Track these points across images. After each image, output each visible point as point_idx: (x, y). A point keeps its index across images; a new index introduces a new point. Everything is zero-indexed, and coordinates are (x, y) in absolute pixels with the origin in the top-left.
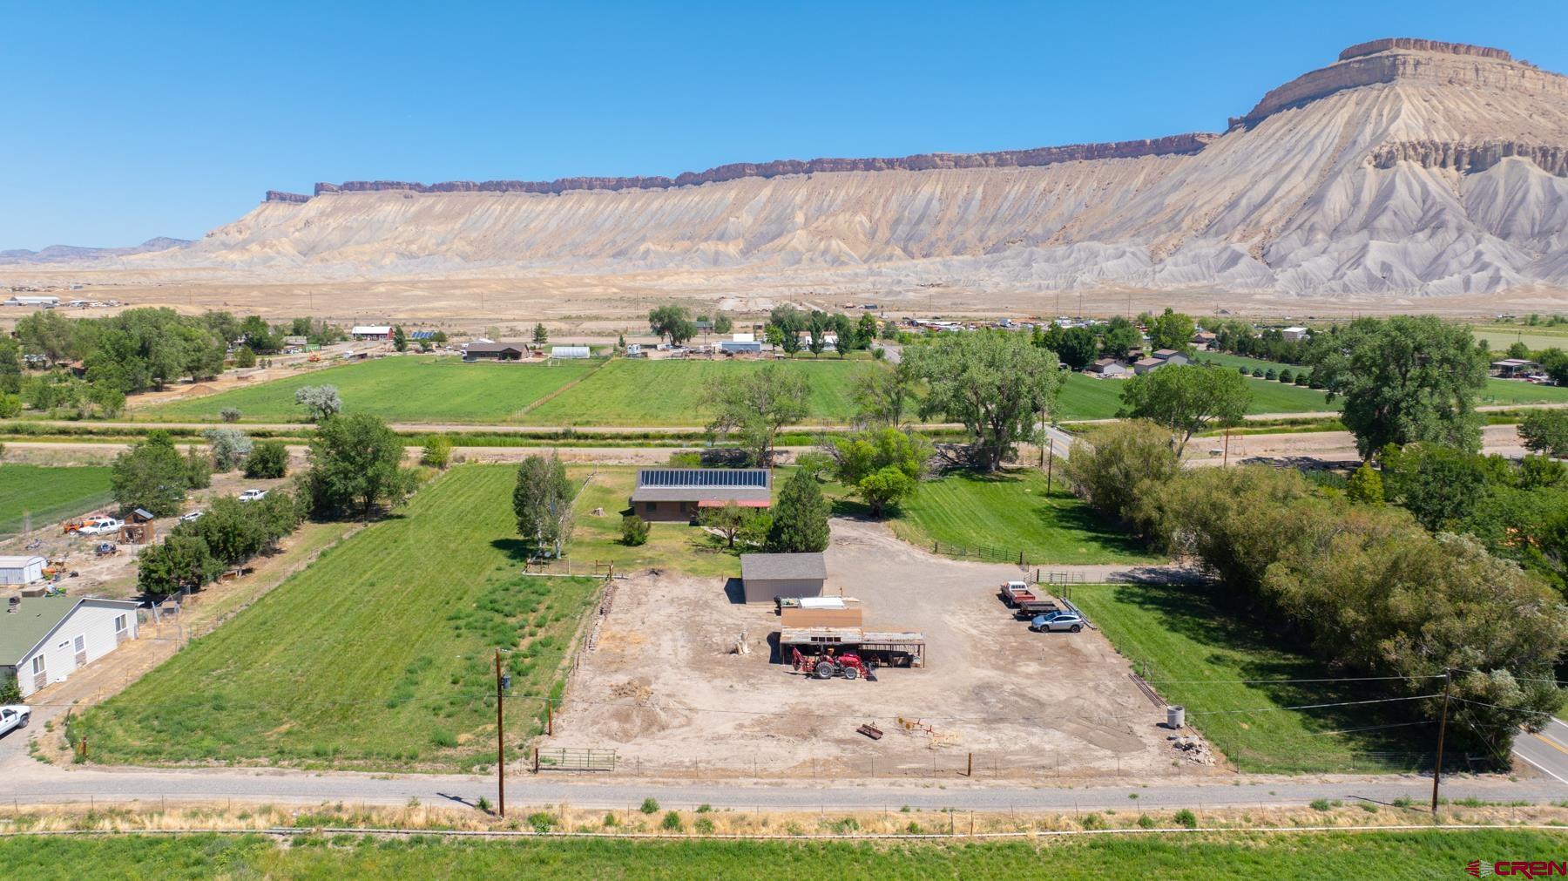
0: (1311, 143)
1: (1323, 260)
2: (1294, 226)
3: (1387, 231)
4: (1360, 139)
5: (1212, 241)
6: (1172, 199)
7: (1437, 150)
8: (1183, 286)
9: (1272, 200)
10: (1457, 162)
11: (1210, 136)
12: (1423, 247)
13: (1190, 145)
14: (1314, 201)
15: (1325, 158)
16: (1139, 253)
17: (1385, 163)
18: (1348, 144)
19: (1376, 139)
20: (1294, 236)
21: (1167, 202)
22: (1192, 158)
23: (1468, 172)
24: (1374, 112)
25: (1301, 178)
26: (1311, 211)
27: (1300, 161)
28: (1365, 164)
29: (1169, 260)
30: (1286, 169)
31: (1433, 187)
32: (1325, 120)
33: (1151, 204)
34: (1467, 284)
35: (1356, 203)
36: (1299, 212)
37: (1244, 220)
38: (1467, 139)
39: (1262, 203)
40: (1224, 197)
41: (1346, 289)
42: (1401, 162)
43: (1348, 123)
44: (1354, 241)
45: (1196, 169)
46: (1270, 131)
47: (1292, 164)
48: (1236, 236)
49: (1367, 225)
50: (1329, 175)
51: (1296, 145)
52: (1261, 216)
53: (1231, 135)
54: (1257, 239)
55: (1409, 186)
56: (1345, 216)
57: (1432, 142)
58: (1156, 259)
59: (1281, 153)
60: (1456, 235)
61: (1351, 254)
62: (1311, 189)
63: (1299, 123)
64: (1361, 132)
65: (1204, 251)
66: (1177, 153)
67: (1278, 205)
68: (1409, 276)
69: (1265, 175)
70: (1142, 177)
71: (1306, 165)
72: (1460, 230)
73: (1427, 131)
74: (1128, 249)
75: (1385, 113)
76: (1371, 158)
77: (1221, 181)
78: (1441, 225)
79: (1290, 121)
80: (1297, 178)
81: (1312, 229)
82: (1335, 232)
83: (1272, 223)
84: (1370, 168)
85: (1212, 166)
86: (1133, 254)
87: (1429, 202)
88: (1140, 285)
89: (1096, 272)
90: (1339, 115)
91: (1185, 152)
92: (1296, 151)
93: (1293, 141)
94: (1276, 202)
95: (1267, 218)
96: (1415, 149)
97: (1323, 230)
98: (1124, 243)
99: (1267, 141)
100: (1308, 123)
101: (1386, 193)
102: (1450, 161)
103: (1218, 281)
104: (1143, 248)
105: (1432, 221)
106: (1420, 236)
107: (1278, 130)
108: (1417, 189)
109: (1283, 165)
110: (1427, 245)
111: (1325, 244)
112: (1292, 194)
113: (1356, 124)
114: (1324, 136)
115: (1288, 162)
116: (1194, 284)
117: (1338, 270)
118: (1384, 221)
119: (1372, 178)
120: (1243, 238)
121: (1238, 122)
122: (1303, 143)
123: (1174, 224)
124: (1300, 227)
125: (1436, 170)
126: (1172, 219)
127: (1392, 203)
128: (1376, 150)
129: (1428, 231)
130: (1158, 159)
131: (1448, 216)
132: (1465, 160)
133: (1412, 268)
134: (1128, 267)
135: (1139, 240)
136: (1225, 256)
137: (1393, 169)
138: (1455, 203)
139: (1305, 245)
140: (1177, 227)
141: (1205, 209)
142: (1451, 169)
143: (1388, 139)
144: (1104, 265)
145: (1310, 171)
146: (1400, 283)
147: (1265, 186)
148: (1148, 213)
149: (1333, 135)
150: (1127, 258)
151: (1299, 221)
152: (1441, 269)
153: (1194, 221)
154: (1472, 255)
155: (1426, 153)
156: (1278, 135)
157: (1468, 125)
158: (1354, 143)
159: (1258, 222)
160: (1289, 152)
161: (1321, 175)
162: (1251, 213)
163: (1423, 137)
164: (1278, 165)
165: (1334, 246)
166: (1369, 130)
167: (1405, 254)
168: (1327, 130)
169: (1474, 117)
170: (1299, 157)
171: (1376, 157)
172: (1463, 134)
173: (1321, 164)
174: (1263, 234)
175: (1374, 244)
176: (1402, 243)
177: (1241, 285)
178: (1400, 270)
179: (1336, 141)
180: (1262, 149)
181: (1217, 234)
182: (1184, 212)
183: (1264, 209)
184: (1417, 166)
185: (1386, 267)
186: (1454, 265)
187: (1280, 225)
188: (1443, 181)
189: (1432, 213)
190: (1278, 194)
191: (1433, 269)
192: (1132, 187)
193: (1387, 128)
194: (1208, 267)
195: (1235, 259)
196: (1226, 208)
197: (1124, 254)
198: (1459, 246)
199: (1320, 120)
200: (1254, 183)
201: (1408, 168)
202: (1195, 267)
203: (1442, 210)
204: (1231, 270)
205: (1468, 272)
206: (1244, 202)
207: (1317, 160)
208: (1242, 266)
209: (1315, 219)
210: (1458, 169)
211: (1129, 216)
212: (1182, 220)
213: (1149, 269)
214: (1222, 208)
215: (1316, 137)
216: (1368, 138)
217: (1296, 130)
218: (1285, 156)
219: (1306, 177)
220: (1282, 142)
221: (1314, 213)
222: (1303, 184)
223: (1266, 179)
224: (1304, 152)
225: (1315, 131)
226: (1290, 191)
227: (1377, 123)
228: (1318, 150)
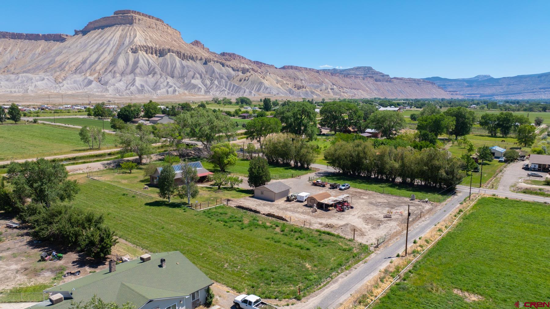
0: (109, 43)
1: (121, 83)
2: (108, 71)
3: (139, 74)
4: (125, 43)
5: (79, 76)
6: (58, 58)
7: (149, 49)
8: (74, 92)
9: (98, 61)
10: (156, 53)
11: (67, 35)
12: (151, 80)
13: (59, 38)
14: (114, 62)
15: (114, 48)
16: (50, 79)
17: (135, 51)
18: (121, 44)
19: (131, 43)
20: (109, 74)
21: (56, 60)
22: (62, 44)
23: (159, 57)
24: (128, 34)
26: (114, 66)
28: (128, 51)
29: (64, 82)
30: (102, 51)
31: (150, 61)
32: (112, 35)
33: (48, 60)
34: (167, 92)
35: (127, 64)
36: (109, 66)
37: (89, 68)
38: (158, 46)
39: (95, 62)
40: (80, 59)
41: (132, 93)
42: (140, 52)
43: (120, 36)
44: (130, 77)
45: (65, 48)
46: (93, 36)
47: (103, 49)
48: (88, 74)
49: (132, 71)
50: (117, 54)
51: (104, 42)
53: (77, 37)
54: (96, 75)
55: (143, 60)
56: (125, 69)
57: (148, 46)
58: (57, 82)
59: (98, 45)
60: (160, 76)
61: (130, 82)
62: (111, 58)
63: (103, 35)
64: (125, 40)
65: (78, 79)
66: (54, 41)
67: (101, 63)
68: (150, 89)
69: (94, 52)
70: (40, 49)
71: (108, 50)
72: (161, 74)
73: (146, 42)
74: (45, 77)
75: (132, 34)
76: (130, 49)
77: (77, 53)
78: (155, 73)
79: (100, 33)
80: (106, 54)
81: (115, 72)
82: (123, 74)
83: (100, 70)
84: (130, 53)
85: (72, 47)
86: (47, 79)
87: (150, 65)
88: (55, 92)
89: (33, 86)
90: (117, 33)
91: (57, 41)
92: (104, 45)
93: (102, 41)
95: (98, 68)
96: (143, 48)
97: (119, 73)
98: (42, 74)
99: (92, 40)
100: (106, 35)
101: (136, 62)
102: (154, 53)
103: (86, 90)
104: (51, 77)
105: (151, 72)
106: (150, 76)
107: (95, 37)
108: (146, 61)
109: (100, 49)
110: (152, 79)
111: (121, 78)
112: (105, 60)
113: (123, 37)
114: (113, 40)
115: (101, 48)
116: (77, 91)
117: (127, 87)
118: (138, 71)
119: (131, 56)
120: (91, 75)
121: (79, 32)
122: (106, 42)
123: (61, 67)
124: (110, 71)
125: (150, 55)
126: (60, 66)
127: (139, 65)
128: (131, 47)
129: (152, 75)
130: (46, 43)
131: (156, 70)
132: (158, 53)
133: (150, 87)
134: (47, 84)
135: (48, 74)
136: (86, 81)
137: (137, 54)
138: (157, 66)
139: (113, 78)
140: (63, 69)
141: (73, 63)
142: (154, 55)
143: (134, 43)
144: (36, 83)
145: (110, 52)
146: (147, 91)
147: (95, 56)
148: (49, 63)
149: (116, 40)
150: (46, 81)
151: (110, 69)
152: (158, 87)
153: (70, 68)
154: (166, 83)
155: (147, 49)
156: (96, 38)
157: (157, 42)
158: (124, 44)
159: (95, 69)
160: (101, 45)
161: (114, 54)
162: (91, 66)
163: (145, 44)
164: (98, 49)
165: (123, 79)
166: (127, 40)
167: (146, 82)
168: (114, 38)
169: (158, 39)
170: (105, 47)
172: (156, 45)
173: (113, 50)
174: (98, 74)
175: (137, 78)
176: (145, 78)
177: (96, 92)
178: (147, 88)
179: (117, 42)
180: (91, 43)
181: (80, 73)
182: (65, 64)
183: (96, 65)
184: (145, 53)
185: (142, 86)
186: (162, 86)
187: (103, 70)
188: (153, 59)
189: (151, 69)
190: (100, 59)
191: (156, 87)
192: (37, 52)
193: (133, 40)
194: (81, 85)
195: (90, 82)
196: (81, 63)
197: (43, 79)
198: (162, 80)
199: (110, 35)
200: (91, 55)
201: (141, 54)
202: (75, 85)
203: (154, 68)
204: (90, 86)
205: (167, 88)
206: (88, 61)
207: (112, 48)
208: (94, 84)
209: (115, 69)
210: (156, 55)
211: (40, 64)
212: (65, 67)
213: (57, 85)
214: (80, 63)
215: (110, 40)
216: (128, 43)
217: (102, 37)
218: (100, 46)
219: (109, 54)
220: (98, 41)
221: (114, 67)
222: (108, 56)
223: (95, 54)
224: (107, 45)
225: (109, 38)
226: (104, 58)
227: (130, 38)
228: (112, 45)
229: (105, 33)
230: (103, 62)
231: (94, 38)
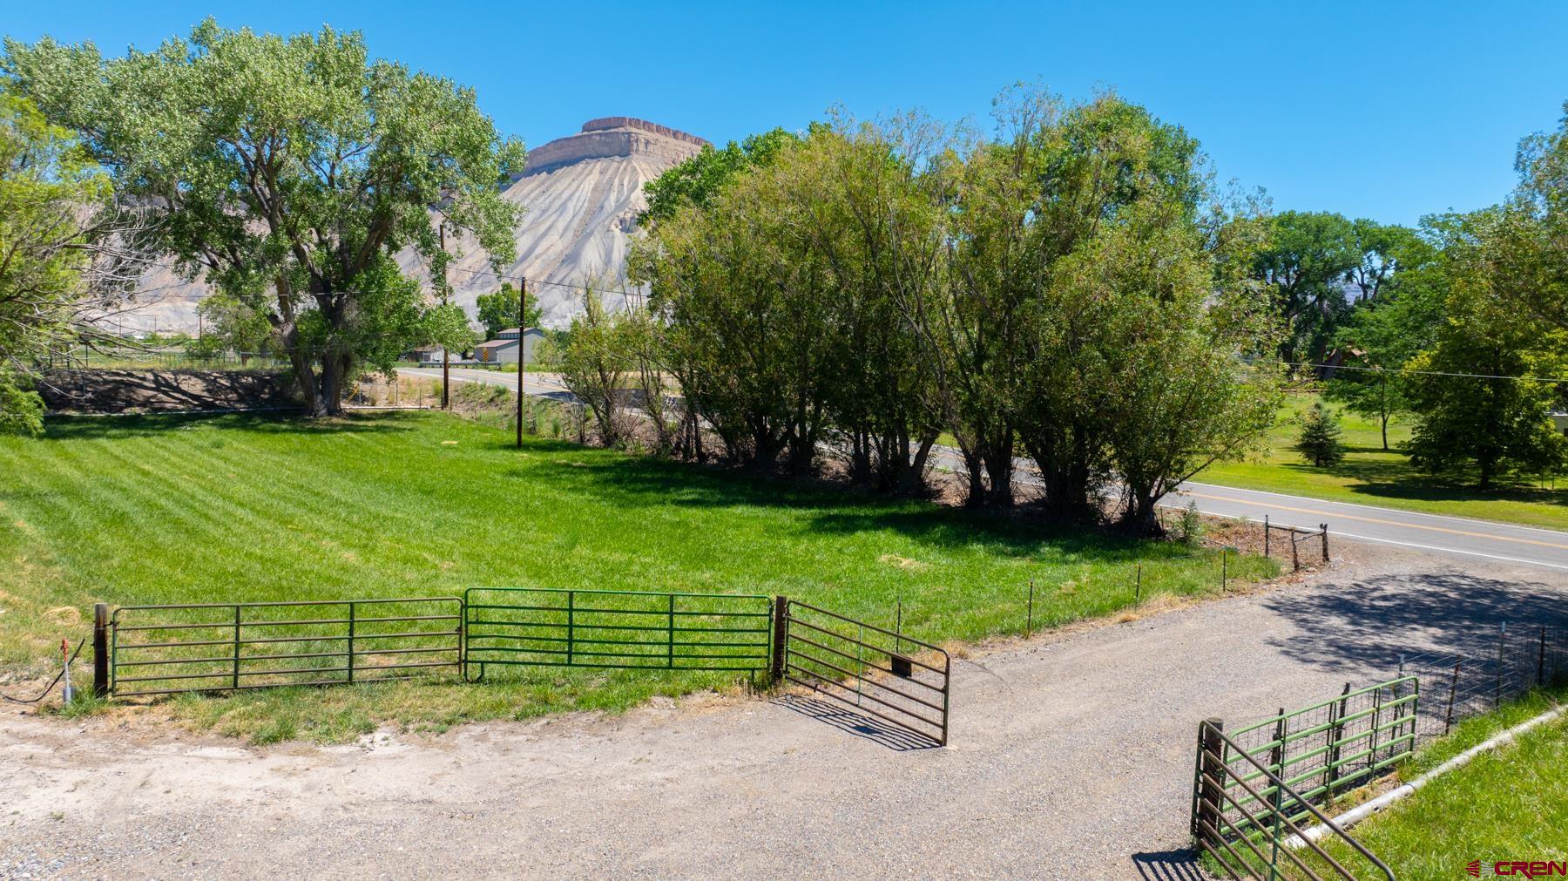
0: (564, 206)
2: (555, 281)
4: (606, 204)
9: (533, 256)
14: (571, 258)
15: (577, 220)
17: (629, 227)
18: (596, 209)
19: (621, 205)
20: (556, 290)
24: (616, 182)
25: (557, 237)
26: (571, 266)
27: (555, 221)
28: (613, 227)
30: (543, 228)
32: (575, 185)
35: (608, 261)
36: (559, 268)
39: (524, 259)
43: (595, 189)
47: (548, 223)
50: (583, 236)
51: (551, 203)
52: (525, 269)
56: (600, 273)
59: (539, 211)
62: (567, 248)
63: (551, 186)
64: (607, 198)
67: (539, 261)
69: (523, 232)
71: (561, 225)
75: (625, 183)
76: (618, 223)
79: (543, 183)
80: (554, 237)
81: (572, 284)
83: (534, 278)
84: (617, 231)
90: (587, 181)
92: (550, 212)
93: (548, 201)
94: (537, 258)
95: (530, 273)
97: (582, 286)
100: (560, 187)
107: (532, 191)
109: (539, 224)
112: (551, 251)
113: (601, 191)
114: (575, 198)
115: (543, 222)
119: (620, 241)
122: (557, 204)
124: (561, 282)
128: (621, 214)
139: (567, 299)
143: (630, 206)
145: (566, 230)
147: (524, 242)
149: (582, 199)
151: (560, 277)
153: (458, 273)
156: (533, 195)
158: (602, 207)
160: (544, 212)
161: (575, 235)
164: (534, 224)
166: (613, 197)
168: (577, 194)
170: (554, 217)
171: (621, 222)
173: (574, 225)
179: (586, 205)
181: (482, 286)
183: (525, 264)
187: (543, 279)
190: (538, 251)
193: (628, 197)
199: (570, 185)
207: (571, 221)
209: (573, 274)
214: (485, 262)
215: (569, 199)
216: (613, 205)
217: (549, 193)
218: (541, 216)
219: (562, 236)
220: (537, 202)
221: (573, 269)
222: (559, 242)
223: (525, 236)
224: (558, 213)
225: (565, 195)
226: (549, 248)
227: (620, 192)
228: (571, 212)
229: (557, 181)
230: (544, 257)
231: (529, 194)
